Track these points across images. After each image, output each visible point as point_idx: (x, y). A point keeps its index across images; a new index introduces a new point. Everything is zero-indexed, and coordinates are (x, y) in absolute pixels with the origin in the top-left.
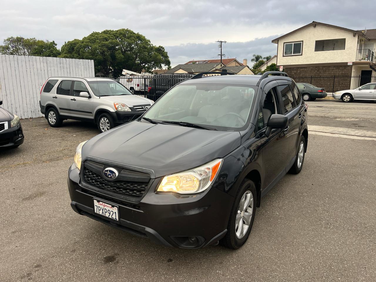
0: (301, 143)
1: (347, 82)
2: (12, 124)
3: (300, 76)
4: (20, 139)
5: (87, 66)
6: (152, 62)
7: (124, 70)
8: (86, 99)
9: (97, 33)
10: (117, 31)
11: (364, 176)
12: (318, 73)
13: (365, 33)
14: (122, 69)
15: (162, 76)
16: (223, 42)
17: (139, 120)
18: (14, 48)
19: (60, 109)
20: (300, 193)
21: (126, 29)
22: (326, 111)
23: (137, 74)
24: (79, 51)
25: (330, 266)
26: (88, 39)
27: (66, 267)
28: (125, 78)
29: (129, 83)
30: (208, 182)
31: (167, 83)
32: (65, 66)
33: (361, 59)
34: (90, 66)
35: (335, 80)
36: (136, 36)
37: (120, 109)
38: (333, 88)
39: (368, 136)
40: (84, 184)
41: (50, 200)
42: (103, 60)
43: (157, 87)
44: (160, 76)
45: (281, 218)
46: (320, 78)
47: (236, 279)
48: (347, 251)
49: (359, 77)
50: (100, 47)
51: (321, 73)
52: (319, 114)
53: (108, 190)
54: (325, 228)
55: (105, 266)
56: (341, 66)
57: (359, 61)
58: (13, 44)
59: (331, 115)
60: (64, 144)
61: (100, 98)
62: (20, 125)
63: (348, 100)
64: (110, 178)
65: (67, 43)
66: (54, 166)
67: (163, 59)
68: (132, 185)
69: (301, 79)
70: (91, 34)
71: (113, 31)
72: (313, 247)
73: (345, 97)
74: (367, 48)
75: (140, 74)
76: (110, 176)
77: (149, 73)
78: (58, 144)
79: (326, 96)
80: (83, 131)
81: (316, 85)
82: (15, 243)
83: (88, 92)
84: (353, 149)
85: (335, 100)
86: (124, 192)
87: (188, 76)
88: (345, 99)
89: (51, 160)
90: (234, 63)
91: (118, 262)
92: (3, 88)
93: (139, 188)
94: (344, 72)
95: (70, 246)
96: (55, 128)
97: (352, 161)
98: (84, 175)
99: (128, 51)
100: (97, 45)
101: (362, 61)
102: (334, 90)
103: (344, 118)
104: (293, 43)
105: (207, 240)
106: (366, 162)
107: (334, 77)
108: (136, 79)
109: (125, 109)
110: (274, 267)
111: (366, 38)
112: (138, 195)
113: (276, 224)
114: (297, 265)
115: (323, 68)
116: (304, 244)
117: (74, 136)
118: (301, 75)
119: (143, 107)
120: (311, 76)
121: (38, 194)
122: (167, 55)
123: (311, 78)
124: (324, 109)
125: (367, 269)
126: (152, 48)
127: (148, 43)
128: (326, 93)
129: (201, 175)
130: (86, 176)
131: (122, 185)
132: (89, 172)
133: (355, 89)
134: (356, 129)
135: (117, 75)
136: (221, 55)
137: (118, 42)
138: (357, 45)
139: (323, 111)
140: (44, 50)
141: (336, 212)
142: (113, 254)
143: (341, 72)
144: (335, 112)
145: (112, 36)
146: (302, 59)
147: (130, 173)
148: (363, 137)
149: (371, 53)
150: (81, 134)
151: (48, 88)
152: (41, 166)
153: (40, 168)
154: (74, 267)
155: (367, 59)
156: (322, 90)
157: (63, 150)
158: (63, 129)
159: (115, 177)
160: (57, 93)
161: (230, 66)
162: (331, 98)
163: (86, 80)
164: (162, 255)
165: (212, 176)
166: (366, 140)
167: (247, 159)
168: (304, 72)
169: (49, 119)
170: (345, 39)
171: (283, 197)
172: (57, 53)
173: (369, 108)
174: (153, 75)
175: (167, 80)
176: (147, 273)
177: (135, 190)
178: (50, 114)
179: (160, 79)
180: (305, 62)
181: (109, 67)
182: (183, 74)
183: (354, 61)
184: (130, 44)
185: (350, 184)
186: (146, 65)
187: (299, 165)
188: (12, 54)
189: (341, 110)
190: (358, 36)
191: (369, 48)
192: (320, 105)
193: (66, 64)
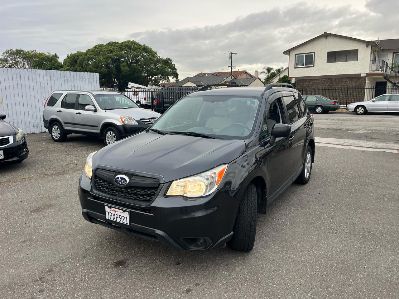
0: (308, 154)
1: (361, 94)
2: (17, 137)
3: (312, 88)
4: (25, 153)
5: (92, 79)
6: (159, 75)
7: (129, 83)
8: (92, 113)
9: (101, 46)
10: (122, 43)
11: (371, 185)
12: (331, 85)
13: (379, 43)
14: (127, 81)
15: (169, 88)
16: (233, 53)
17: (147, 131)
18: (13, 61)
19: (65, 123)
20: (306, 202)
21: (131, 41)
22: (338, 123)
23: (144, 87)
24: (82, 63)
25: (331, 266)
26: (92, 51)
27: (77, 271)
28: (131, 91)
29: (136, 96)
30: (214, 186)
31: (175, 96)
32: (69, 79)
33: (375, 70)
34: (95, 80)
35: (348, 92)
36: (143, 48)
37: (127, 122)
38: (346, 100)
39: (379, 147)
40: (95, 191)
41: (58, 211)
42: (107, 73)
43: (164, 100)
44: (167, 88)
45: (286, 225)
46: (333, 90)
47: (240, 278)
48: (348, 253)
49: (373, 88)
50: (104, 59)
51: (334, 85)
52: (331, 127)
53: (119, 196)
54: (328, 233)
55: (115, 269)
56: (354, 78)
57: (373, 73)
58: (12, 57)
59: (343, 127)
60: (69, 158)
61: (106, 111)
62: (25, 139)
63: (362, 112)
64: (121, 184)
65: (69, 55)
66: (60, 180)
67: (170, 72)
68: (142, 190)
69: (314, 91)
70: (95, 46)
71: (118, 42)
72: (316, 250)
73: (359, 109)
74: (381, 59)
75: (147, 87)
76: (121, 183)
77: (156, 86)
78: (63, 159)
79: (340, 108)
80: (88, 146)
81: (329, 98)
82: (26, 251)
83: (94, 106)
84: (362, 160)
85: (348, 112)
86: (134, 198)
87: (196, 88)
88: (359, 111)
89: (57, 174)
90: (245, 75)
91: (127, 266)
92: (5, 102)
93: (149, 193)
94: (357, 84)
95: (81, 253)
96: (59, 143)
97: (361, 171)
98: (95, 183)
99: (134, 63)
100: (101, 57)
101: (376, 72)
102: (348, 102)
103: (357, 130)
104: (305, 55)
105: (214, 241)
106: (375, 172)
107: (347, 88)
108: (143, 92)
109: (132, 123)
110: (277, 268)
111: (379, 48)
112: (148, 199)
113: (281, 230)
114: (299, 265)
115: (336, 80)
116: (307, 247)
117: (80, 150)
118: (314, 87)
119: (151, 120)
120: (324, 88)
121: (45, 207)
122: (174, 67)
123: (323, 90)
124: (336, 121)
125: (366, 268)
126: (159, 61)
127: (154, 55)
128: (340, 105)
129: (208, 179)
130: (97, 184)
131: (133, 191)
132: (100, 180)
133: (369, 100)
134: (368, 141)
135: (122, 88)
136: (232, 67)
137: (123, 54)
138: (370, 56)
139: (336, 124)
140: (45, 63)
141: (340, 218)
142: (123, 259)
143: (354, 84)
144: (348, 124)
145: (116, 48)
146: (314, 71)
147: (140, 180)
148: (374, 148)
149: (385, 64)
150: (86, 148)
151: (52, 102)
152: (47, 180)
153: (46, 182)
154: (85, 270)
155: (381, 70)
156: (335, 102)
157: (68, 164)
158: (67, 144)
159: (126, 183)
160: (62, 107)
161: (241, 78)
162: (345, 111)
163: (91, 93)
164: (170, 259)
165: (218, 181)
166: (376, 152)
167: (252, 167)
168: (316, 84)
169: (53, 134)
170: (358, 50)
171: (289, 206)
172: (59, 66)
173: (383, 120)
174: (160, 89)
175: (175, 93)
176: (156, 275)
177: (145, 195)
178: (53, 128)
179: (167, 92)
180: (317, 74)
181: (113, 80)
182: (192, 86)
183: (368, 72)
184: (136, 56)
185: (356, 192)
186: (153, 78)
187: (307, 175)
188: (10, 67)
189: (354, 122)
190: (371, 47)
191: (383, 59)
192: (333, 118)
193: (70, 77)
